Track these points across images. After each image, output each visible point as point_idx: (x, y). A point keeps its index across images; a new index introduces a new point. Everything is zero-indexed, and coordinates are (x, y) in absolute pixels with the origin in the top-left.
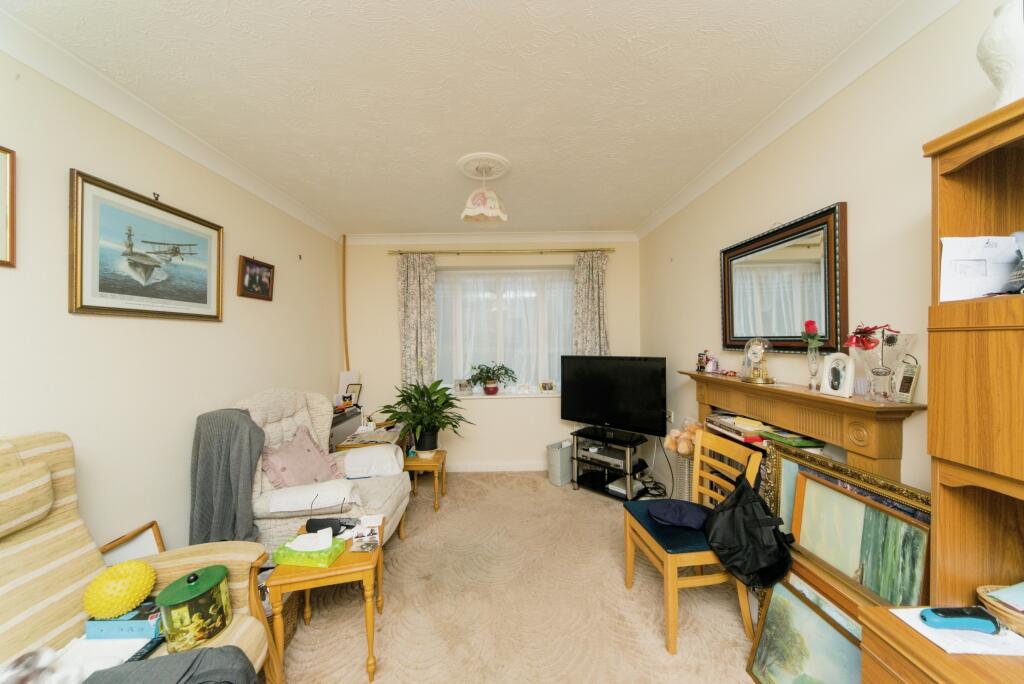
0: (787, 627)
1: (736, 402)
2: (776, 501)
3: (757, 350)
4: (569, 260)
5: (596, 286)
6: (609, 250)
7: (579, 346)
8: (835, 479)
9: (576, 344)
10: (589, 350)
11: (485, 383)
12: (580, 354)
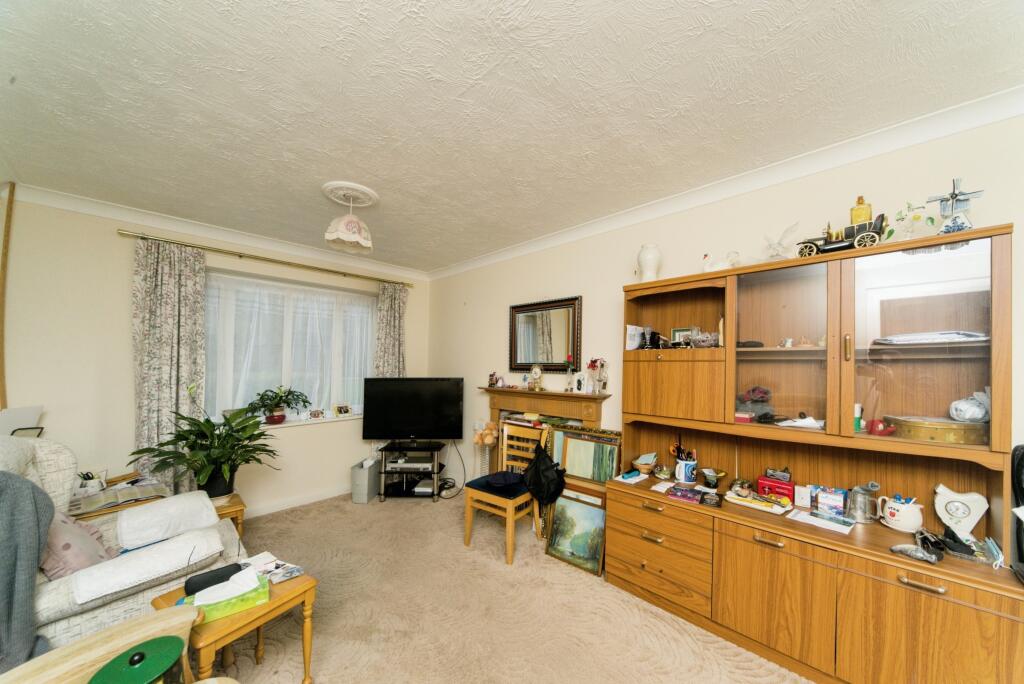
0: (565, 518)
1: (520, 403)
2: (552, 454)
3: (537, 370)
4: (372, 287)
5: (397, 315)
6: (408, 285)
7: (381, 368)
8: (580, 435)
9: (377, 367)
10: (389, 372)
11: (271, 411)
12: (381, 376)
